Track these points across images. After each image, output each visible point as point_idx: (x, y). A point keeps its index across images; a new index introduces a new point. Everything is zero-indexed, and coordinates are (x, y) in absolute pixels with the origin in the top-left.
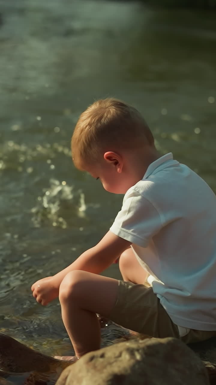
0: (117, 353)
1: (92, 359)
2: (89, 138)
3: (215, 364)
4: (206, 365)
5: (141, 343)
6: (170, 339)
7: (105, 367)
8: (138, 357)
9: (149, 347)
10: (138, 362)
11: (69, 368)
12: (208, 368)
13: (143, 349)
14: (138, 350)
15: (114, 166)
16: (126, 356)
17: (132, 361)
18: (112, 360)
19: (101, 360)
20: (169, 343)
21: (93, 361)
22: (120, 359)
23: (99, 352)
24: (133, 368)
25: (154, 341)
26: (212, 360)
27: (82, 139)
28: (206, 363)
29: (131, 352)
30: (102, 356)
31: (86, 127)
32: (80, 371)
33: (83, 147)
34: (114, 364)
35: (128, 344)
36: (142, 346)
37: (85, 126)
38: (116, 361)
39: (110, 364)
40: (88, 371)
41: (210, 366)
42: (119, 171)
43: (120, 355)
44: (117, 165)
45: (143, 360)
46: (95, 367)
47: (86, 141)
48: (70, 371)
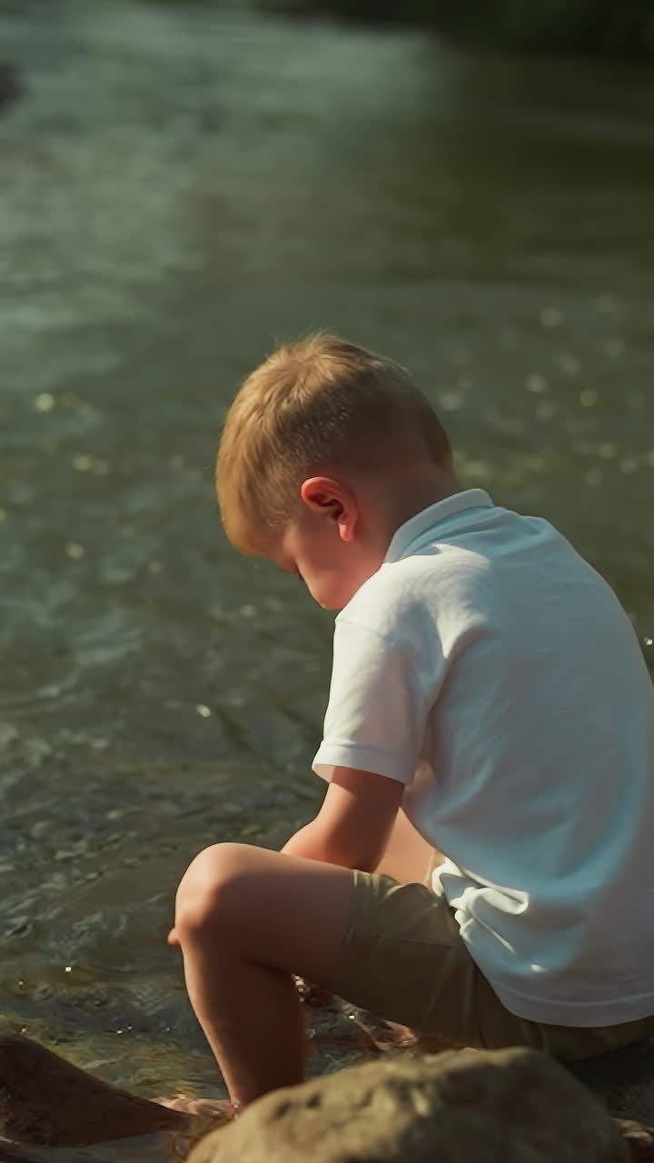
0: (359, 1095)
1: (282, 1110)
2: (259, 447)
3: (651, 1129)
4: (624, 1130)
5: (431, 1066)
6: (517, 1051)
7: (320, 1136)
8: (422, 1106)
9: (455, 1077)
10: (420, 1121)
11: (215, 1137)
12: (633, 1141)
13: (437, 1082)
14: (420, 1085)
15: (331, 521)
16: (385, 1105)
17: (404, 1120)
18: (343, 1116)
19: (310, 1114)
20: (514, 1065)
21: (287, 1118)
22: (368, 1111)
23: (303, 1092)
24: (405, 1139)
25: (467, 1057)
26: (643, 1118)
27: (240, 457)
28: (626, 1124)
29: (401, 1090)
30: (314, 1102)
31: (250, 415)
32: (246, 1148)
33: (244, 479)
34: (351, 1128)
35: (390, 1068)
36: (433, 1073)
37: (245, 415)
38: (354, 1118)
39: (338, 1126)
40: (270, 1148)
41: (637, 1135)
42: (346, 534)
43: (367, 1100)
44: (341, 516)
45: (437, 1117)
46: (290, 1137)
47: (250, 455)
48: (214, 1148)
